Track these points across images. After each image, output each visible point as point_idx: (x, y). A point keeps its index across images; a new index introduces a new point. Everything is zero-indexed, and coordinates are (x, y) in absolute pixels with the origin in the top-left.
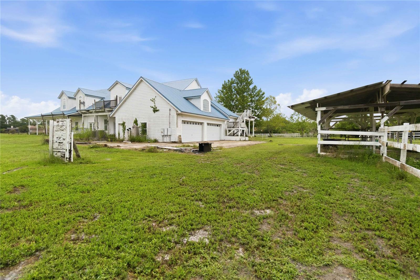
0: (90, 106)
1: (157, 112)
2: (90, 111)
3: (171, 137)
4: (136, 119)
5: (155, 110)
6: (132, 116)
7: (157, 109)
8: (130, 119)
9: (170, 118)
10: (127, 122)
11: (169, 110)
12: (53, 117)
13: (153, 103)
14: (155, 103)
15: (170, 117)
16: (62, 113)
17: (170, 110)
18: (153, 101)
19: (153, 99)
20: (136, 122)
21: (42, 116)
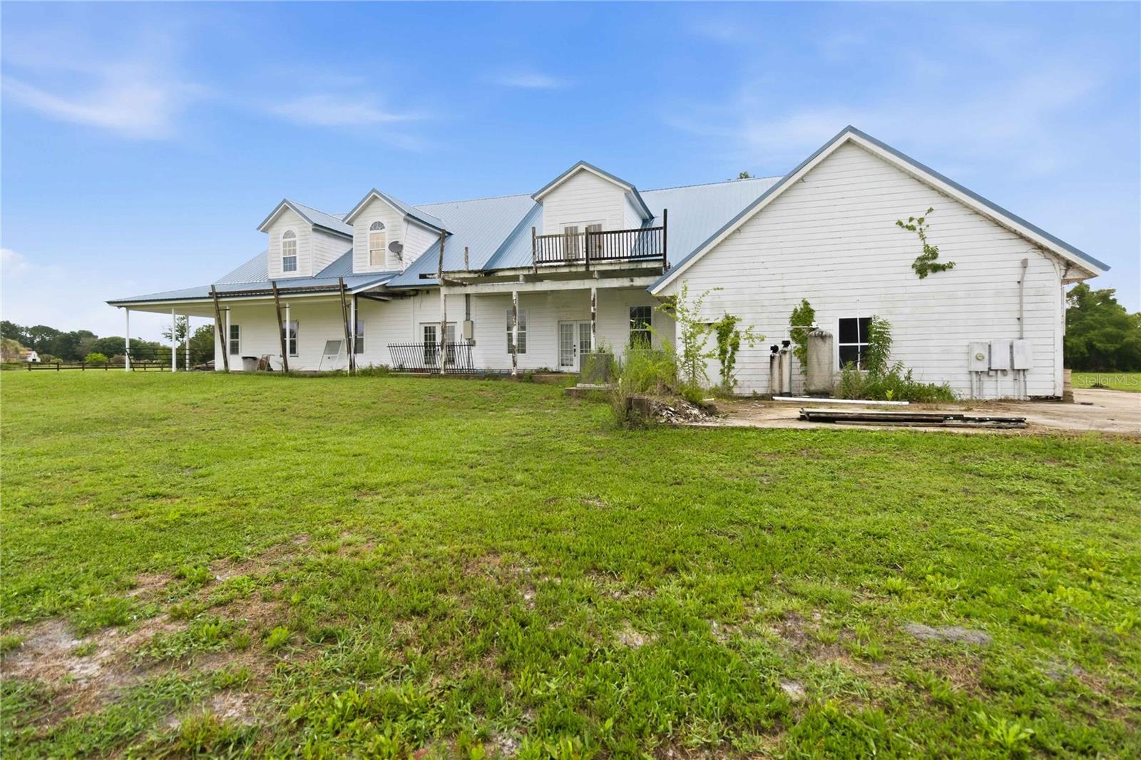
0: (414, 260)
1: (940, 274)
2: (500, 274)
3: (1029, 377)
4: (806, 304)
5: (927, 265)
6: (779, 290)
7: (938, 261)
8: (766, 303)
9: (1025, 299)
10: (748, 316)
11: (1018, 264)
12: (278, 300)
13: (915, 235)
14: (923, 238)
15: (1021, 296)
16: (337, 283)
17: (1025, 264)
18: (912, 228)
19: (911, 219)
20: (804, 316)
21: (215, 295)
